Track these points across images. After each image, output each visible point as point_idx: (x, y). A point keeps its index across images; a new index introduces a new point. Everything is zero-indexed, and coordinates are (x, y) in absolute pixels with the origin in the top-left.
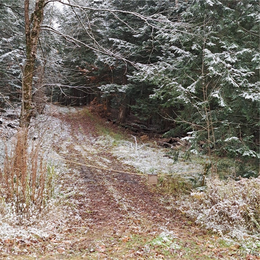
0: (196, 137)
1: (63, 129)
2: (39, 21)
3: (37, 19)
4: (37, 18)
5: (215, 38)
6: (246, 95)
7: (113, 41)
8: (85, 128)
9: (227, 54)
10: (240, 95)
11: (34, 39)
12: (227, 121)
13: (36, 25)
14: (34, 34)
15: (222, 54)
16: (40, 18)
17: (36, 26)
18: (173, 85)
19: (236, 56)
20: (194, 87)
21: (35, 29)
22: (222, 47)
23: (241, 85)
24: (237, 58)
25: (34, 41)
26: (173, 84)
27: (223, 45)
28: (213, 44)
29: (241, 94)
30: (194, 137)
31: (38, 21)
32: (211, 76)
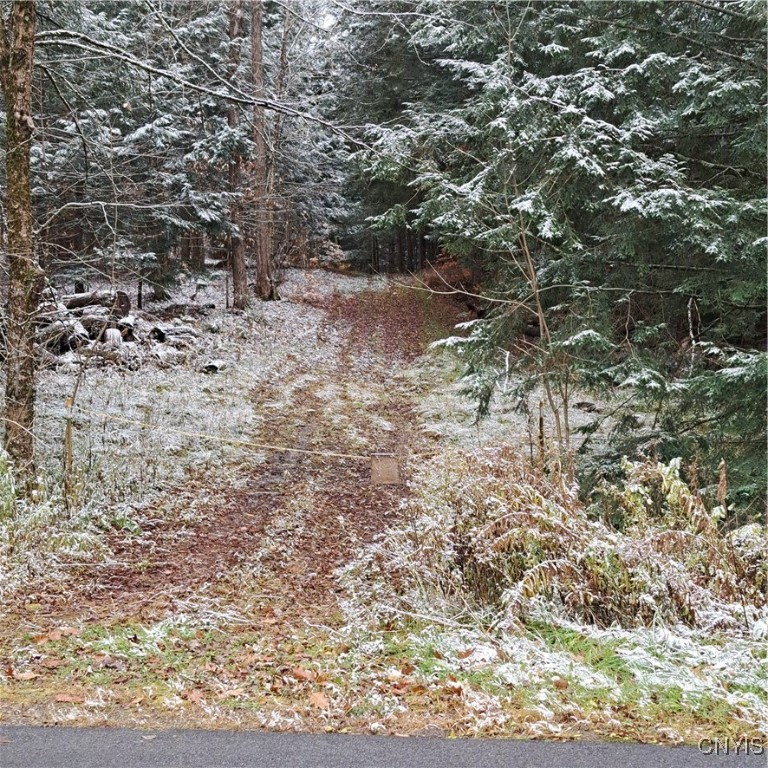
0: (483, 336)
1: (322, 340)
2: (27, 19)
3: (22, 15)
4: (21, 10)
5: (569, 28)
6: (625, 198)
7: (452, 66)
8: (390, 334)
9: (591, 75)
10: (605, 200)
11: (19, 73)
12: (587, 282)
13: (22, 31)
14: (18, 58)
15: (577, 75)
16: (31, 10)
17: (20, 36)
18: (429, 183)
19: (623, 79)
20: (480, 183)
21: (19, 44)
22: (588, 54)
23: (613, 168)
24: (625, 84)
25: (20, 81)
26: (428, 179)
27: (596, 48)
28: (561, 48)
29: (610, 198)
30: (476, 339)
31: (25, 22)
32: (531, 148)
